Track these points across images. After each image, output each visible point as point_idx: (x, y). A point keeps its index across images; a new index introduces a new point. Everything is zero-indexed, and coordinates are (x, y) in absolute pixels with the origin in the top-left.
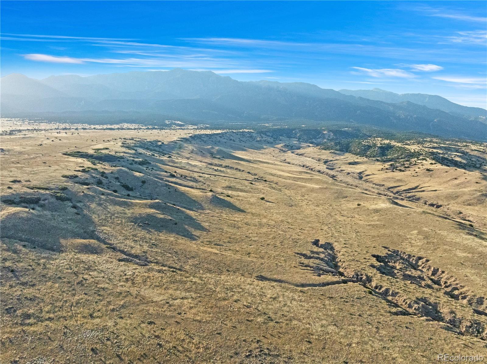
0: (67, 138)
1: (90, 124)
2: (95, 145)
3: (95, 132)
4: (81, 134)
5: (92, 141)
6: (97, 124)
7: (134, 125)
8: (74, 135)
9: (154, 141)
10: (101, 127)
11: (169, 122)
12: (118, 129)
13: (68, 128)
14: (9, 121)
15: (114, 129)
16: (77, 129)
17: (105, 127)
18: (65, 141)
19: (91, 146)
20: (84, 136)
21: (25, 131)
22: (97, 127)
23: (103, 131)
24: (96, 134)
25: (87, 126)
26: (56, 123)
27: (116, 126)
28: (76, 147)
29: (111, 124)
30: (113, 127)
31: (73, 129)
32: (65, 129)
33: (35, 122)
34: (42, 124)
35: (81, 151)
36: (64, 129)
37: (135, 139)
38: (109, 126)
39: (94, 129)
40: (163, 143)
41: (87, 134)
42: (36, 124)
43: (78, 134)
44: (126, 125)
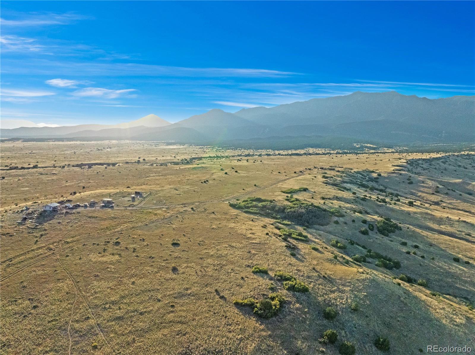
0: (246, 168)
1: (274, 150)
2: (285, 180)
3: (281, 159)
4: (266, 162)
5: (279, 173)
6: (282, 150)
7: (320, 149)
8: (257, 163)
9: (364, 171)
10: (285, 152)
11: (358, 145)
12: (305, 154)
13: (251, 155)
14: (201, 148)
15: (301, 155)
16: (260, 155)
17: (290, 152)
18: (242, 173)
19: (279, 182)
20: (268, 164)
21: (205, 159)
22: (281, 152)
23: (289, 157)
24: (283, 162)
25: (271, 152)
26: (241, 149)
27: (302, 152)
28: (255, 185)
29: (296, 149)
30: (297, 152)
31: (256, 155)
32: (248, 155)
33: (222, 149)
34: (228, 150)
35: (263, 198)
36: (246, 156)
37: (337, 169)
38: (294, 152)
39: (279, 154)
40: (379, 175)
41: (271, 161)
42: (223, 150)
43: (261, 161)
44: (311, 150)
